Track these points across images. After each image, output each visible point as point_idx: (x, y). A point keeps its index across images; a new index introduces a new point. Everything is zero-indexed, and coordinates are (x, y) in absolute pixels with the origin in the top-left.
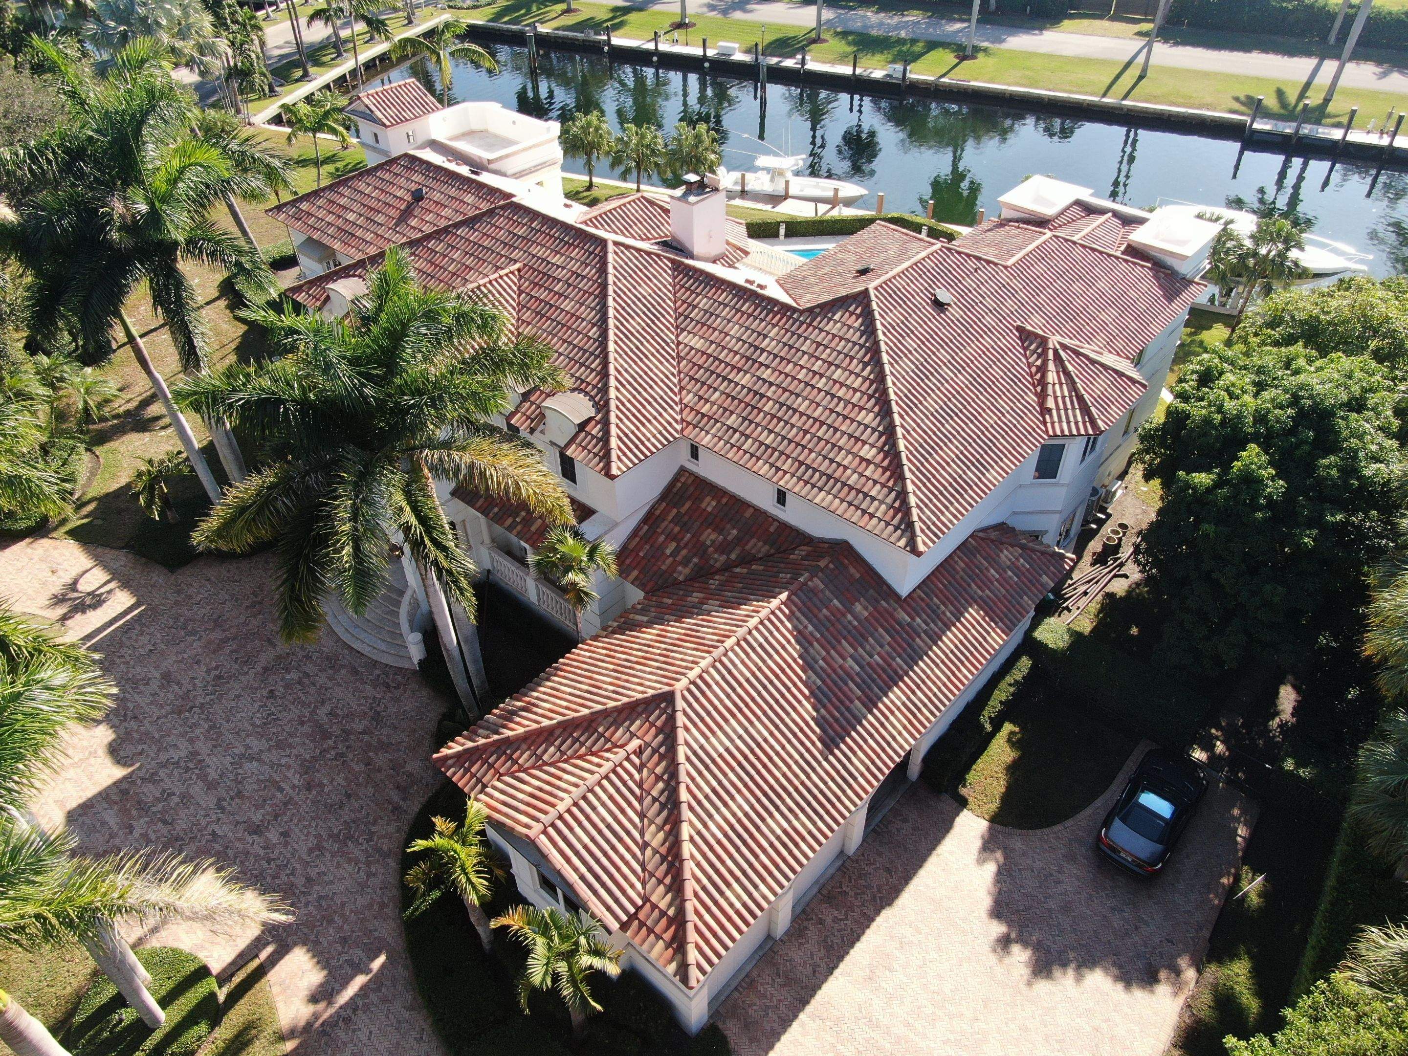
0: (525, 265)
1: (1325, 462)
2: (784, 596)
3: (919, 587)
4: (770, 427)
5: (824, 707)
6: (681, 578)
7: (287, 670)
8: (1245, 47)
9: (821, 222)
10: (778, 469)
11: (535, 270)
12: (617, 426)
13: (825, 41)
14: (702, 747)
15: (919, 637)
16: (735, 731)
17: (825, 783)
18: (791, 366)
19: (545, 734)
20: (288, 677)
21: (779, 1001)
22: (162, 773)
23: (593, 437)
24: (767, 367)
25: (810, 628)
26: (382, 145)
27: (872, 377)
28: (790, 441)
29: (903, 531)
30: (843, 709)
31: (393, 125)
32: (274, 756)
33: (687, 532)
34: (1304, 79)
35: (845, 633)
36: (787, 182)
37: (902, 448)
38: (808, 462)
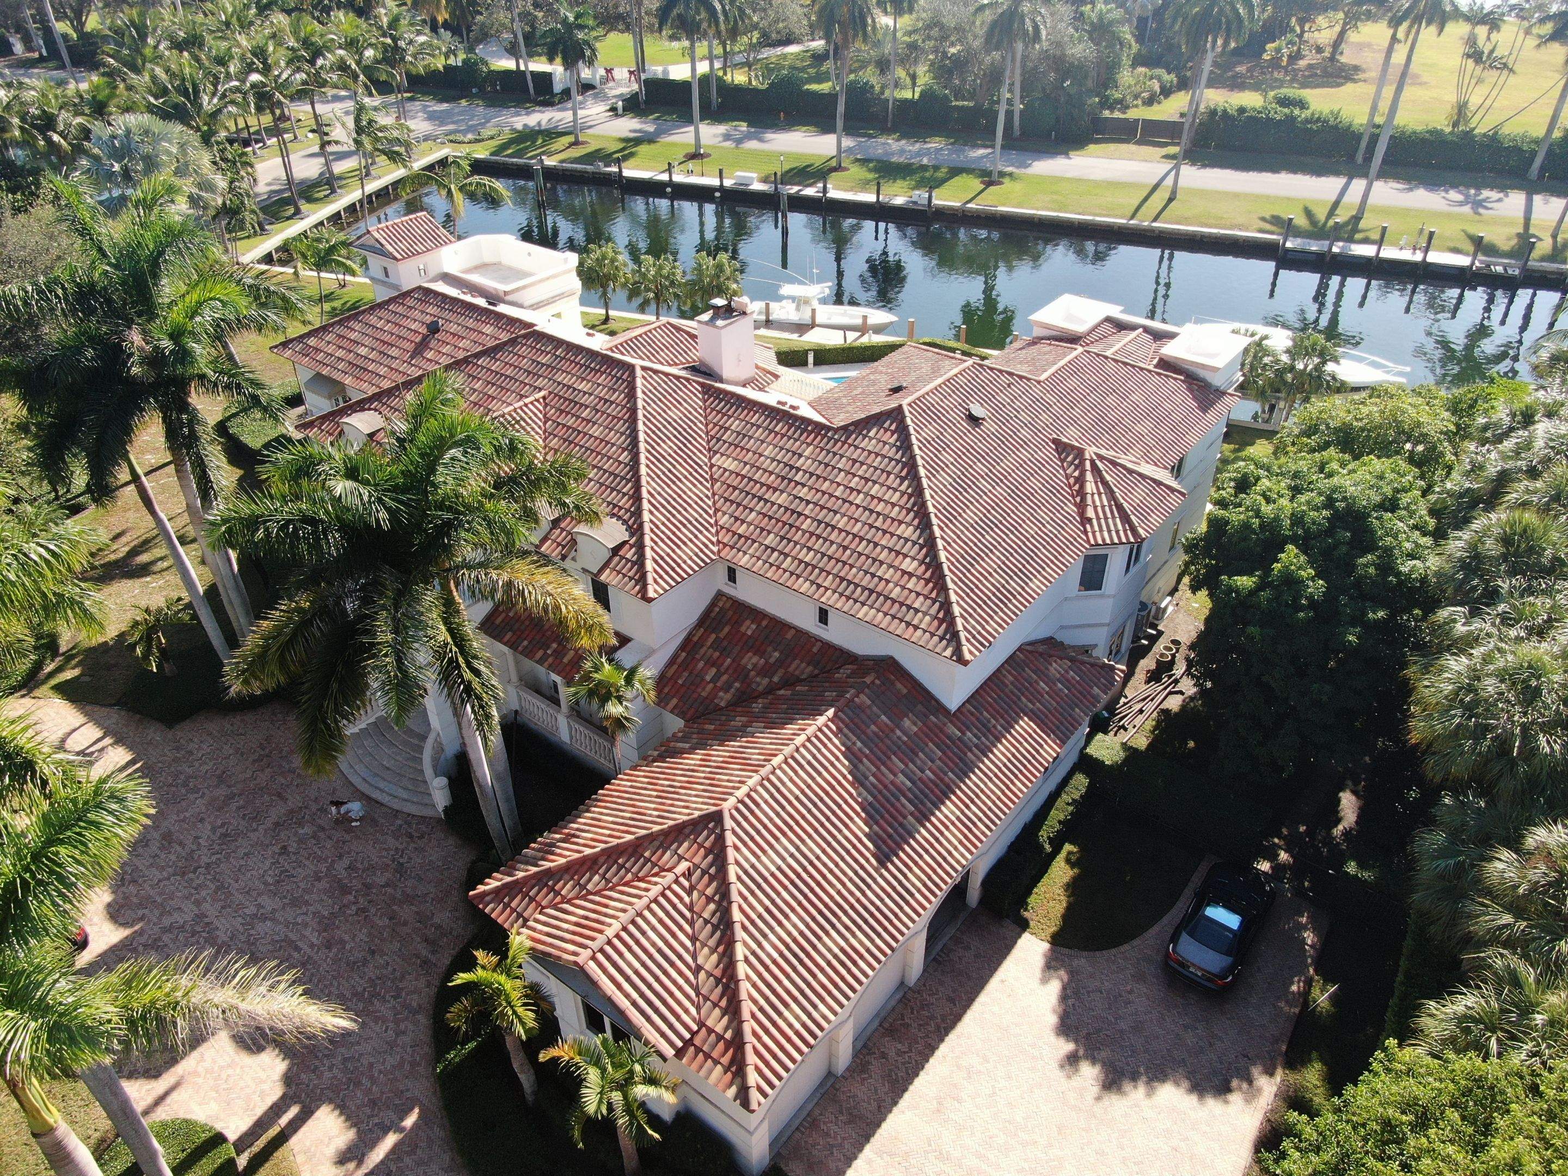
0: (550, 393)
1: (1362, 560)
2: (831, 712)
3: (968, 701)
4: (809, 544)
5: (877, 823)
6: (723, 704)
7: (301, 824)
8: (1274, 168)
9: (851, 349)
10: (819, 586)
11: (561, 397)
12: (652, 548)
13: (846, 169)
14: (753, 866)
15: (971, 751)
16: (786, 849)
17: (882, 900)
18: (827, 483)
19: (589, 863)
20: (301, 831)
21: (844, 1139)
22: (166, 938)
23: (628, 560)
24: (804, 485)
25: (859, 744)
26: (392, 280)
27: (910, 491)
28: (830, 558)
29: (949, 641)
30: (896, 825)
31: (404, 258)
32: (290, 914)
33: (728, 657)
34: (1333, 198)
35: (895, 749)
36: (814, 311)
37: (943, 559)
38: (849, 577)
